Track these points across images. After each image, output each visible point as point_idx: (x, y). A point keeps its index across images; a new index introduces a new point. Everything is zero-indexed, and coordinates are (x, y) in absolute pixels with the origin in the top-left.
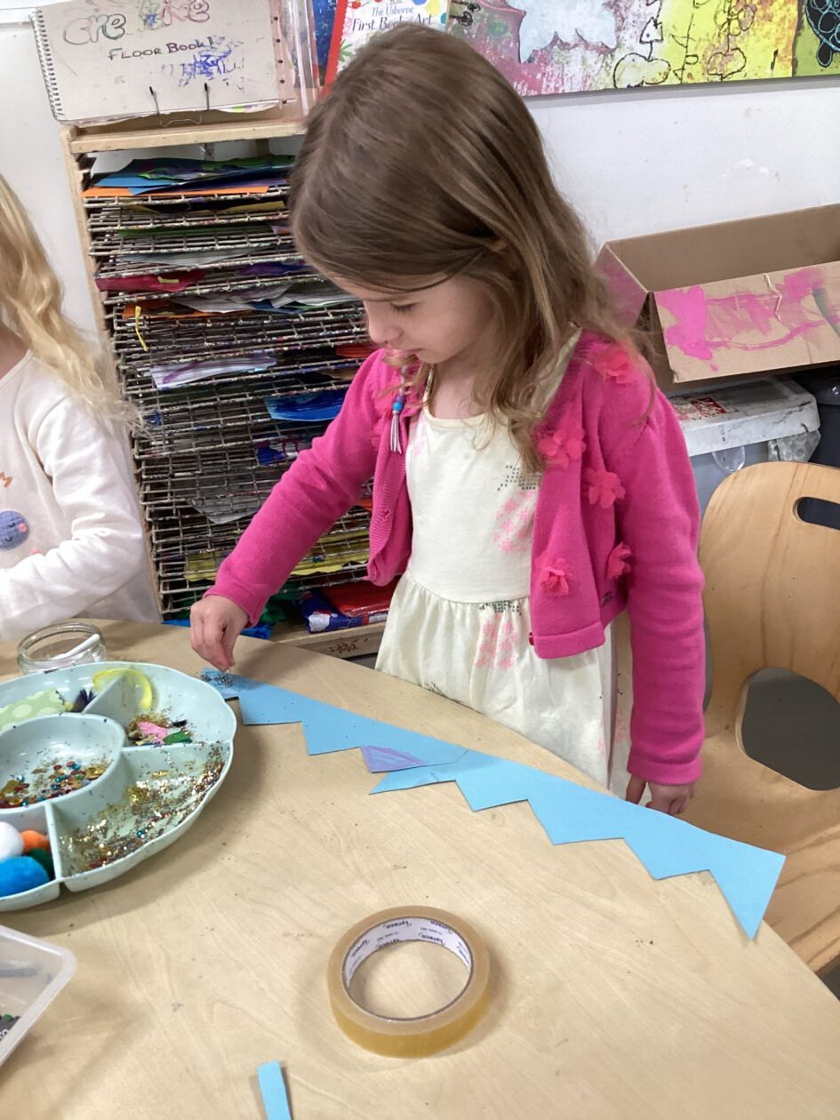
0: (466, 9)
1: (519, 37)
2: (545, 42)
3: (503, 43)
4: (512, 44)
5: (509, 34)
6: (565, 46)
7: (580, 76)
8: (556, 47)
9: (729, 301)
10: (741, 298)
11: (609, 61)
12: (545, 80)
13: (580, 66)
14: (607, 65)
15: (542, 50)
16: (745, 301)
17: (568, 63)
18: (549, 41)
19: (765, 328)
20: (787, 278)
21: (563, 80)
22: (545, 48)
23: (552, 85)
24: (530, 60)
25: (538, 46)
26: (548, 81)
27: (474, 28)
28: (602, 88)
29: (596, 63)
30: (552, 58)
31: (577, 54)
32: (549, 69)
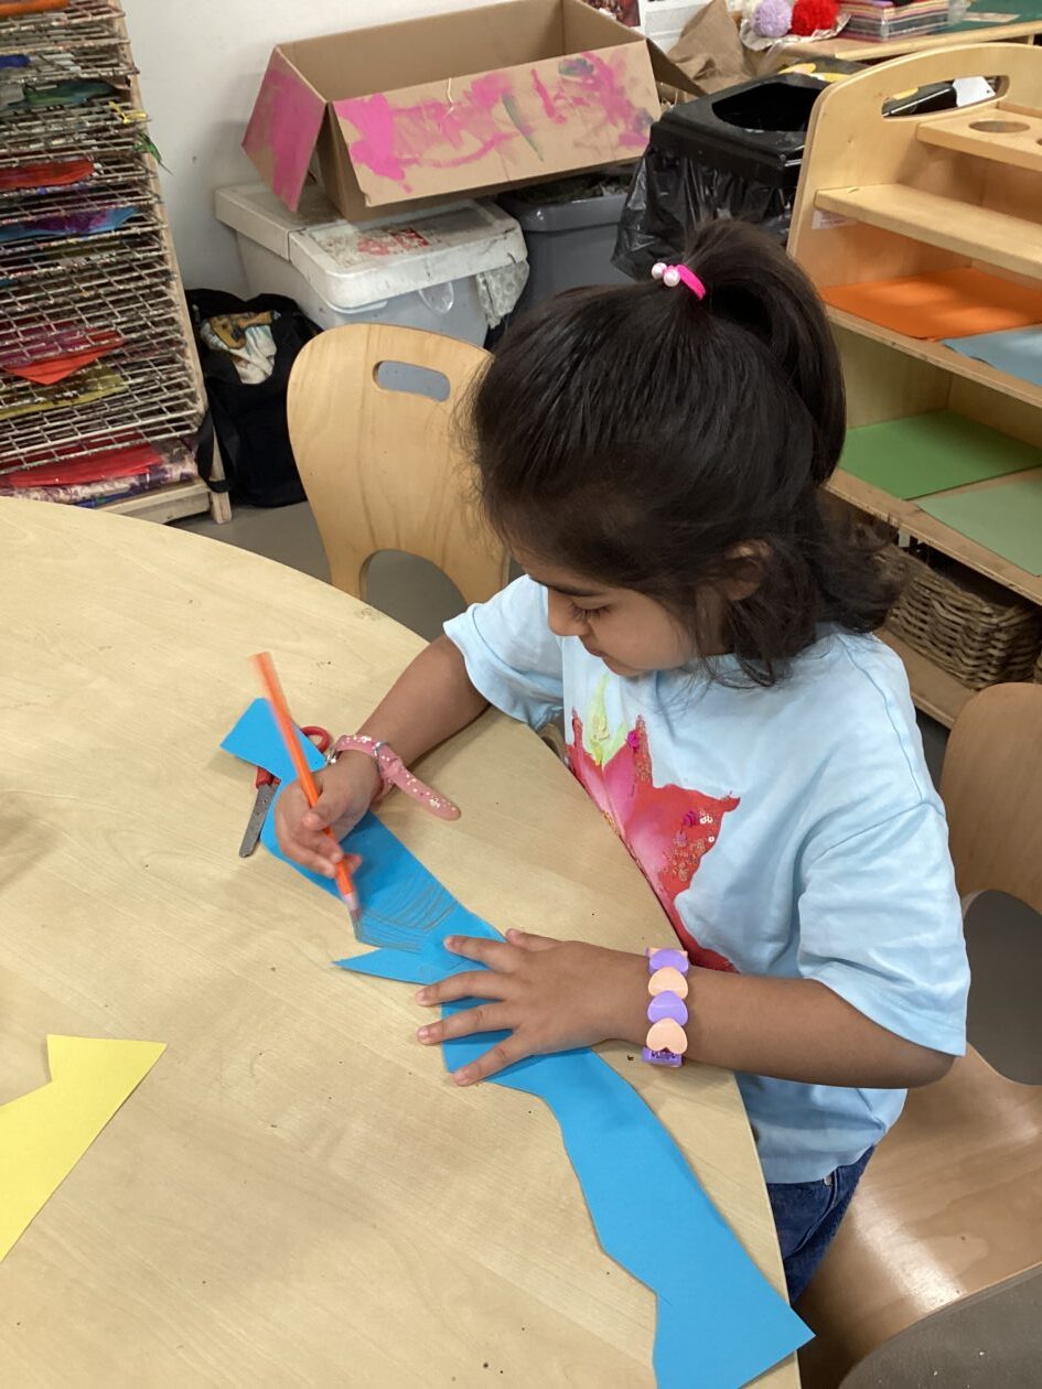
9: (415, 112)
10: (427, 107)
16: (433, 111)
19: (457, 142)
20: (475, 84)
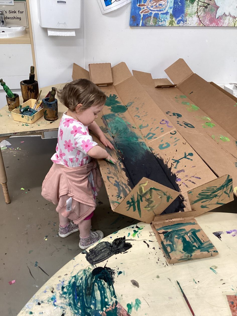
0: (207, 5)
1: (217, 12)
2: (222, 14)
3: (213, 13)
4: (215, 14)
5: (215, 12)
6: (226, 16)
7: (227, 23)
8: (224, 16)
11: (234, 20)
12: (220, 23)
13: (228, 20)
14: (234, 21)
15: (221, 16)
17: (226, 19)
18: (223, 14)
21: (224, 23)
22: (222, 16)
23: (221, 24)
24: (218, 18)
25: (220, 15)
26: (221, 23)
27: (208, 9)
28: (231, 26)
29: (232, 20)
30: (223, 18)
31: (228, 17)
32: (221, 20)
